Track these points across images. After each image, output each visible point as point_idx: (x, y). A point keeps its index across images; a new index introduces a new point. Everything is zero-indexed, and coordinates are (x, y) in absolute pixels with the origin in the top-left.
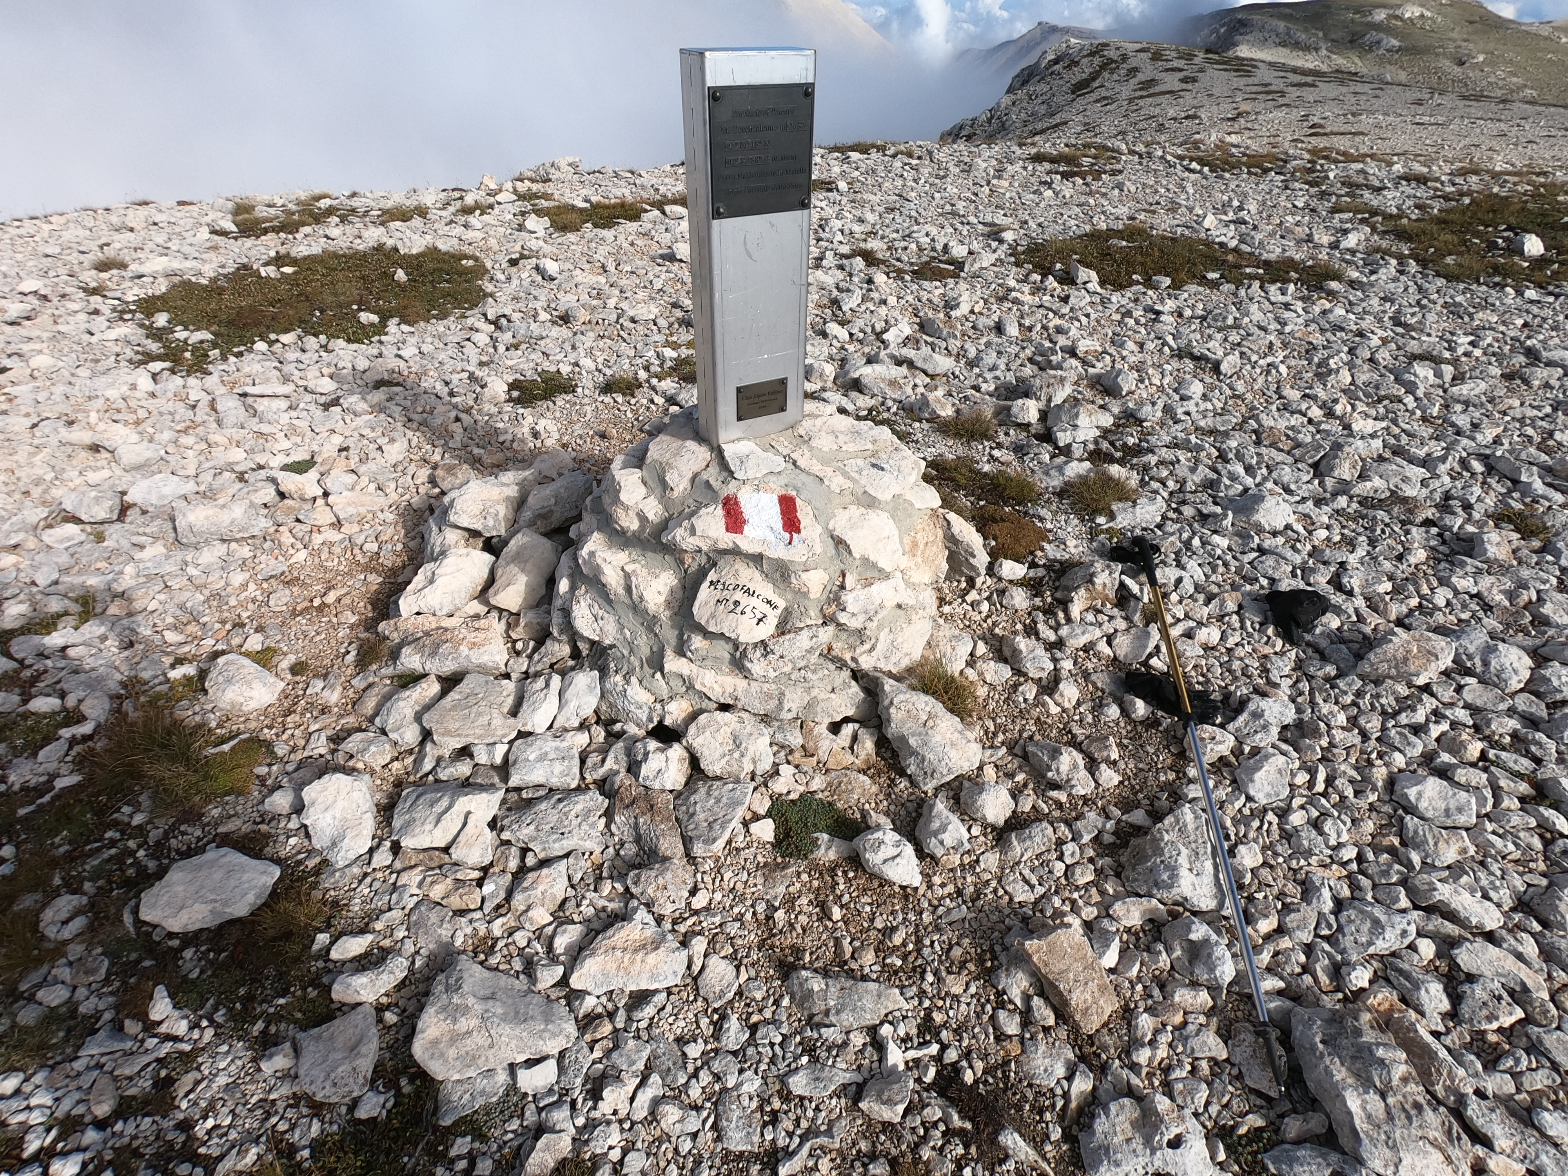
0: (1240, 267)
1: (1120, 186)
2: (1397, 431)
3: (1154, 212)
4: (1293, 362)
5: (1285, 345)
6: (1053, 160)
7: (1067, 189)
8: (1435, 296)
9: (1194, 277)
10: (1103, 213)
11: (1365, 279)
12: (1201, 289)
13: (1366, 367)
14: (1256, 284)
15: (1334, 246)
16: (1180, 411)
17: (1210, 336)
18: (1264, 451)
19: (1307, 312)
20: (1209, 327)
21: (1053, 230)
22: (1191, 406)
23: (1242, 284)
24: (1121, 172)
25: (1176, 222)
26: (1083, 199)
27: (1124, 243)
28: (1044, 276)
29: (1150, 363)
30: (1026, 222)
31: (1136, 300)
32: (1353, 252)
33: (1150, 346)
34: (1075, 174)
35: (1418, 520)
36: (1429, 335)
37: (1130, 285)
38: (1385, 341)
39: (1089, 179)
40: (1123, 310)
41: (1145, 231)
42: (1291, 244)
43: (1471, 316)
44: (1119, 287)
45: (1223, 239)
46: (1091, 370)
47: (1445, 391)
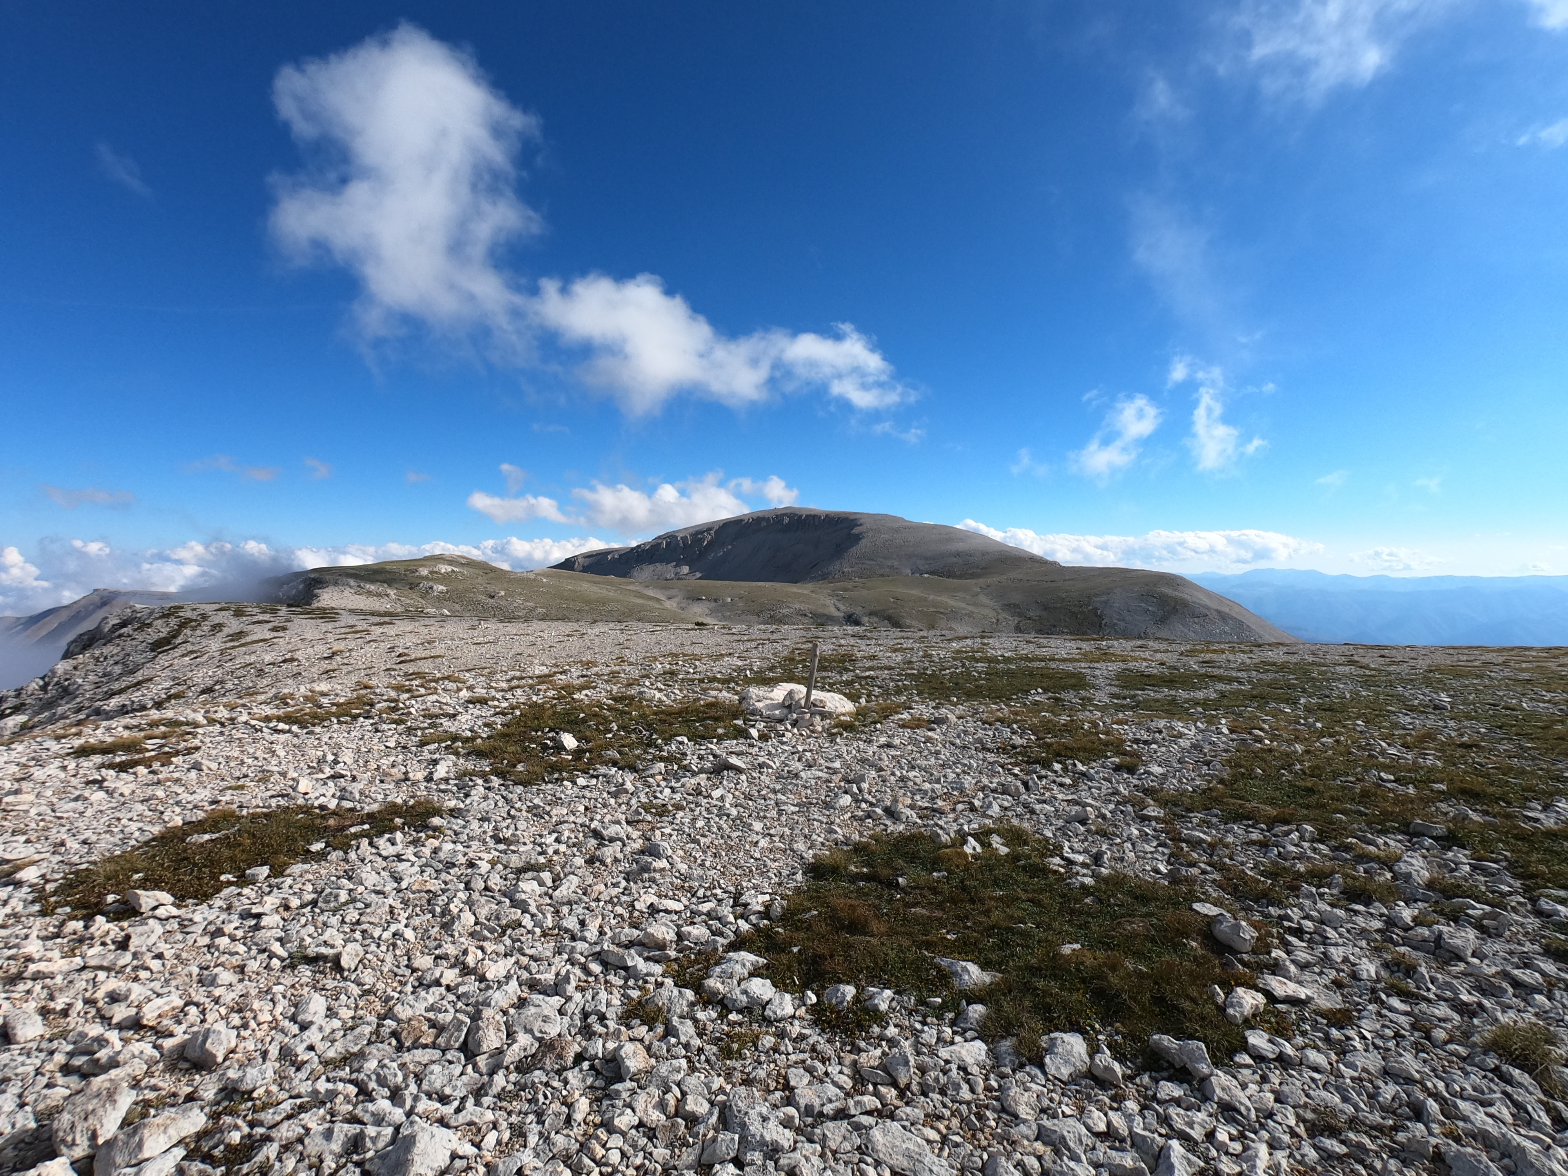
0: (343, 828)
1: (197, 766)
2: (525, 960)
3: (242, 787)
4: (416, 921)
5: (405, 903)
6: (104, 750)
7: (124, 784)
8: (518, 805)
9: (297, 854)
10: (178, 803)
11: (462, 806)
12: (307, 867)
13: (483, 900)
14: (365, 842)
15: (429, 779)
16: (300, 1049)
17: (325, 924)
18: (407, 1057)
19: (419, 857)
20: (322, 911)
21: (106, 844)
22: (313, 1036)
23: (350, 846)
24: (197, 748)
25: (269, 793)
26: (149, 792)
27: (207, 837)
28: (88, 919)
29: (254, 992)
30: (63, 844)
31: (229, 908)
32: (446, 780)
33: (253, 966)
34: (135, 763)
35: (570, 1061)
36: (525, 844)
37: (218, 891)
38: (493, 863)
39: (156, 765)
40: (212, 928)
41: (232, 814)
42: (391, 786)
43: (548, 813)
44: (203, 897)
45: (322, 800)
46: (168, 1043)
47: (551, 898)
